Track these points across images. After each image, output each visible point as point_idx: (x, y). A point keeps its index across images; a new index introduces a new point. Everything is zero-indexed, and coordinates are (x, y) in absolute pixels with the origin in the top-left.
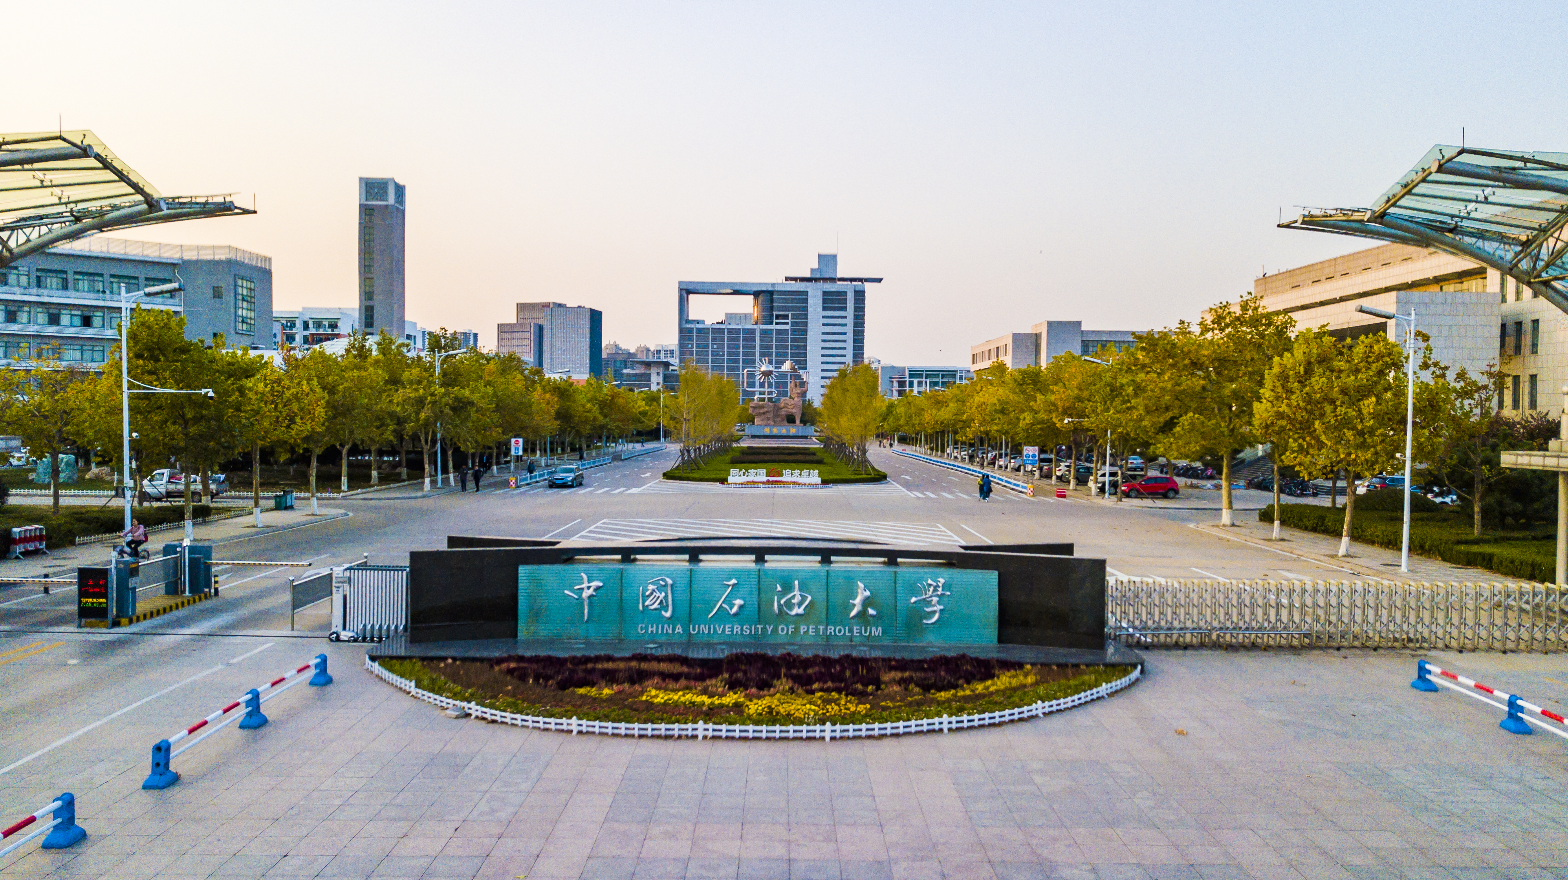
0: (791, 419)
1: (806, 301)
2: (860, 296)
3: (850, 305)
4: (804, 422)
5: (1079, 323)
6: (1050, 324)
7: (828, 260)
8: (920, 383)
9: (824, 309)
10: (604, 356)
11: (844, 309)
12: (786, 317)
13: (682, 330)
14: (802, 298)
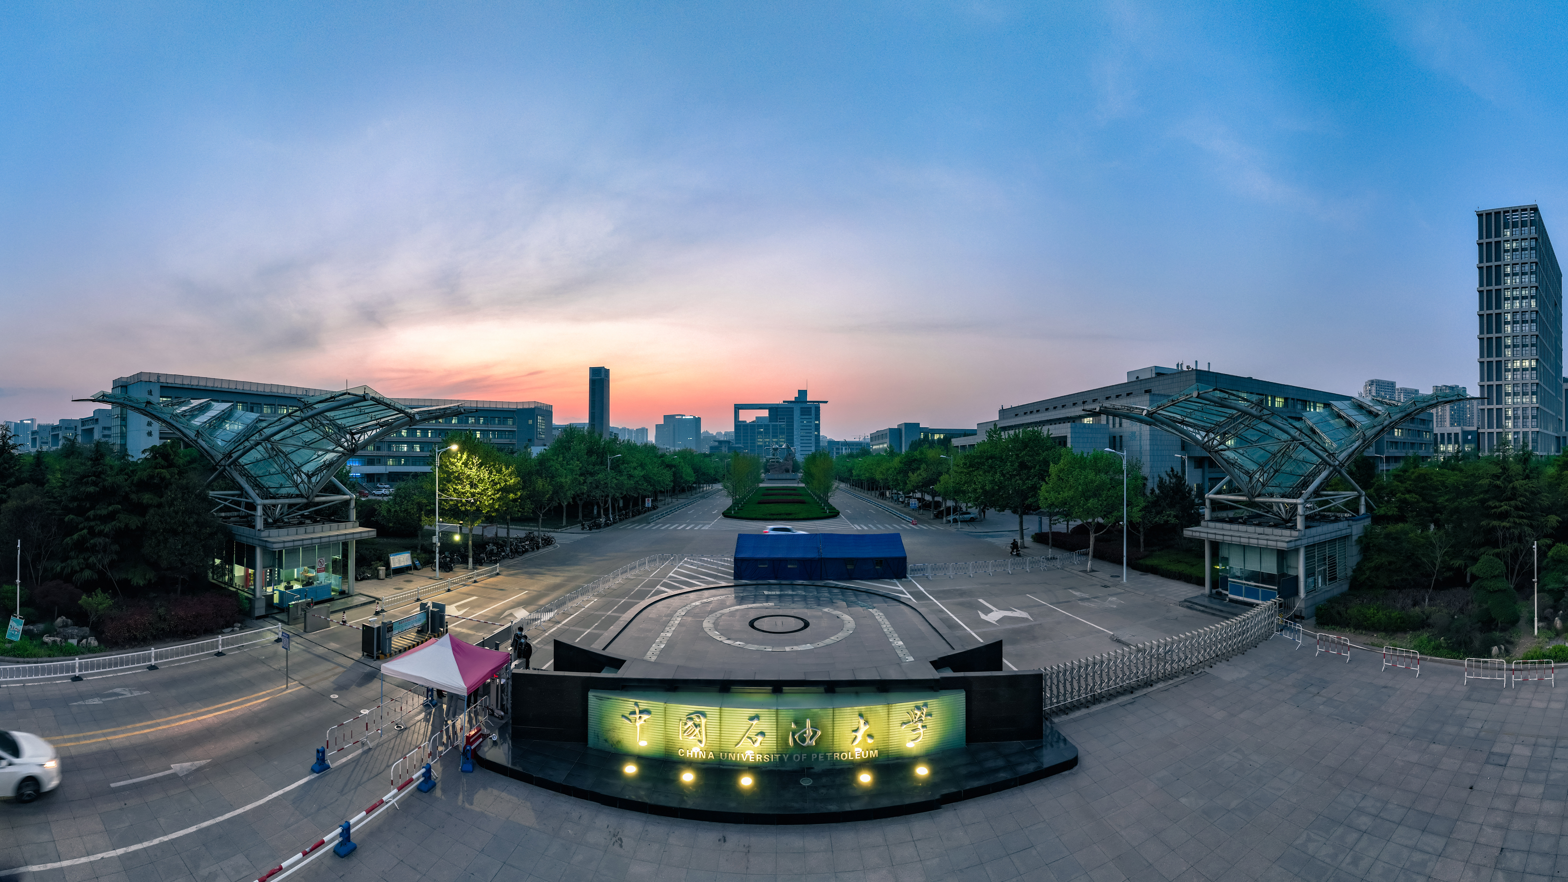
0: (787, 471)
1: (793, 411)
2: (818, 409)
3: (813, 412)
4: (793, 471)
5: (919, 424)
6: (906, 424)
7: (803, 393)
8: (846, 449)
9: (801, 415)
10: (702, 437)
11: (811, 415)
12: (784, 419)
13: (736, 426)
14: (791, 410)
